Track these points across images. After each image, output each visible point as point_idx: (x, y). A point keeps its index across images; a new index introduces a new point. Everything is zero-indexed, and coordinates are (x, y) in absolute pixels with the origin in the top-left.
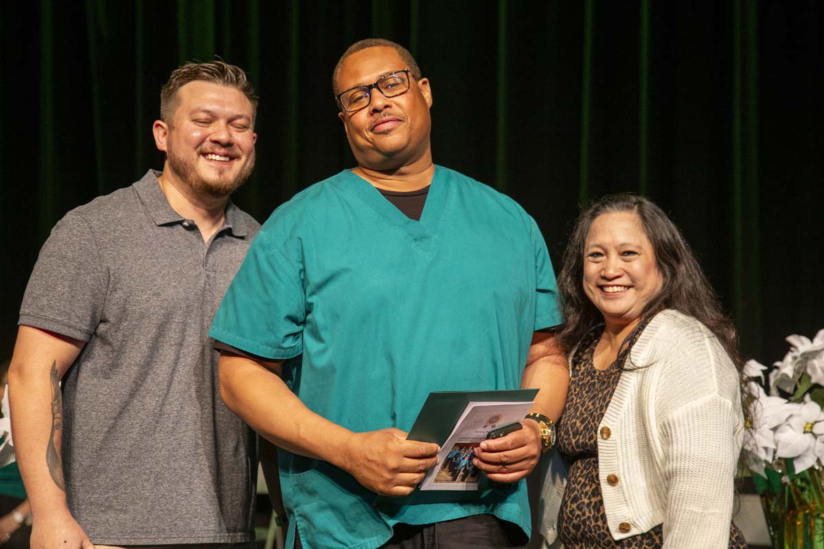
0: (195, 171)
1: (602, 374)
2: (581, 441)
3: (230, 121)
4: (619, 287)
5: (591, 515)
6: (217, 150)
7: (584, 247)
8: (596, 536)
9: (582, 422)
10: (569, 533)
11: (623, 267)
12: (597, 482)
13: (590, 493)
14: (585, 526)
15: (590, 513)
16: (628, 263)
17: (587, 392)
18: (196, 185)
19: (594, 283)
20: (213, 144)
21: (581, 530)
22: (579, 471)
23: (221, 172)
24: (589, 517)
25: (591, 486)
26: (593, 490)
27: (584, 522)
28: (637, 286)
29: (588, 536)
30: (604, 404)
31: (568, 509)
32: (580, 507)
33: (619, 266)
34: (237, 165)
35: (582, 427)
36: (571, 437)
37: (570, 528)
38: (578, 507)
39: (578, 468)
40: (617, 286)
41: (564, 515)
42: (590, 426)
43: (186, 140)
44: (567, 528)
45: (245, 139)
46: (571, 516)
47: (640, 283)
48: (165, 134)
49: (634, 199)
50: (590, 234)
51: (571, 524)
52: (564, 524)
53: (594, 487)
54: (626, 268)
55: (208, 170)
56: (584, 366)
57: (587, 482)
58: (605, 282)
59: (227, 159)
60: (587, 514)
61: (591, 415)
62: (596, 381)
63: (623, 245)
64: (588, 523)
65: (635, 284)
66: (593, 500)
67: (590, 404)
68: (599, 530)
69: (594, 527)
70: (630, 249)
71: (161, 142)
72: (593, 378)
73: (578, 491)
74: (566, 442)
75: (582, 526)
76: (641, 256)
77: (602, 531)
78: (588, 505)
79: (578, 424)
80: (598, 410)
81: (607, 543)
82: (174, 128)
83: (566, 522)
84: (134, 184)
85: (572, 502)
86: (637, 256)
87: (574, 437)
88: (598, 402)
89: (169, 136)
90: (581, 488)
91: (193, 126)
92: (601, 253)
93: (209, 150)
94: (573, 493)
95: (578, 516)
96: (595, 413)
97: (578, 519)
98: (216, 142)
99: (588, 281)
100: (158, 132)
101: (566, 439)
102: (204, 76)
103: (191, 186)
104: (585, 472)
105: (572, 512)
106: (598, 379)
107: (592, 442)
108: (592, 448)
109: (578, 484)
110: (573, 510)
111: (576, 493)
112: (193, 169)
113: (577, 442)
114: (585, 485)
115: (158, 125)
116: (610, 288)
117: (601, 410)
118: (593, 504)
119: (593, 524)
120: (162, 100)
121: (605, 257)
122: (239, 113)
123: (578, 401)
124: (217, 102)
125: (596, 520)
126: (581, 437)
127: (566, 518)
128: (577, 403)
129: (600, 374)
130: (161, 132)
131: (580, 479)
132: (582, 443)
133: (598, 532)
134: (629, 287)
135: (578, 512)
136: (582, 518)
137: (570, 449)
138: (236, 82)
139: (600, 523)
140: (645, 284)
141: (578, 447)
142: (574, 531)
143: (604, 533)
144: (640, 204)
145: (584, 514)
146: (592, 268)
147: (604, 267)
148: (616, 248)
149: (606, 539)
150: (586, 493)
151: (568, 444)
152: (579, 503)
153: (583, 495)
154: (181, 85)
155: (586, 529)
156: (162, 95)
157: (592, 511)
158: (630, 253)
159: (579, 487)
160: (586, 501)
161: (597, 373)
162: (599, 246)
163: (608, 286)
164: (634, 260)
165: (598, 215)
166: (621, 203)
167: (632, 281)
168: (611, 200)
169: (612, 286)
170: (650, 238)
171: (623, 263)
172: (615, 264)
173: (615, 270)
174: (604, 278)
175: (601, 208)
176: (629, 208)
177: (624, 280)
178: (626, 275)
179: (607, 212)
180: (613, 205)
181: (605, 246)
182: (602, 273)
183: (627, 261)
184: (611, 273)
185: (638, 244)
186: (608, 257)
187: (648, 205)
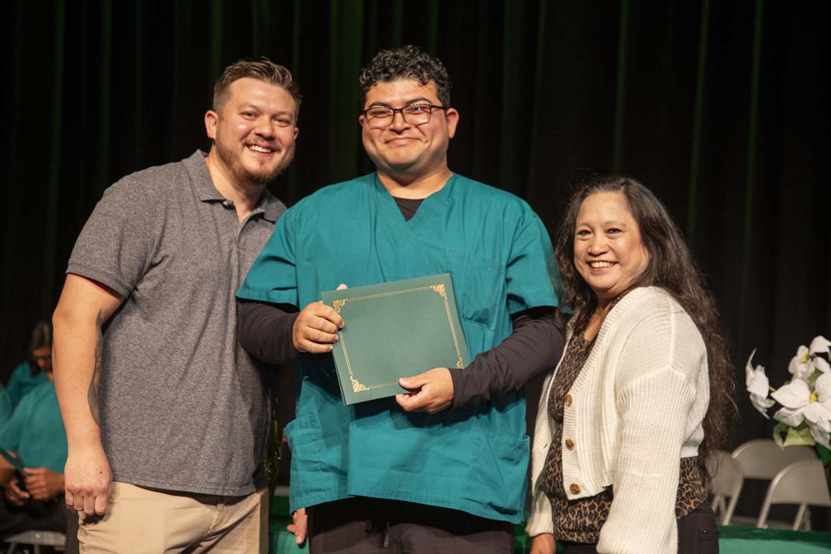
0: (239, 160)
1: (589, 344)
2: (561, 406)
3: (274, 117)
4: (605, 263)
6: (260, 142)
7: (575, 225)
11: (608, 244)
16: (611, 240)
18: (239, 173)
19: (583, 260)
20: (257, 137)
21: (553, 485)
23: (262, 163)
24: (558, 474)
28: (622, 262)
29: (557, 491)
33: (604, 243)
34: (277, 158)
38: (552, 464)
40: (603, 261)
43: (233, 131)
45: (286, 134)
47: (624, 260)
48: (216, 123)
49: (622, 180)
50: (579, 213)
54: (611, 245)
55: (251, 161)
56: (578, 336)
58: (592, 257)
59: (269, 151)
60: (557, 471)
62: (584, 350)
63: (608, 223)
65: (619, 260)
70: (615, 226)
71: (212, 131)
72: (581, 347)
76: (625, 234)
79: (562, 390)
82: (223, 119)
84: (184, 160)
86: (620, 233)
89: (219, 126)
90: (557, 447)
91: (240, 119)
92: (589, 231)
93: (253, 142)
97: (551, 476)
98: (259, 135)
99: (579, 257)
100: (210, 121)
102: (253, 74)
103: (234, 172)
109: (555, 444)
110: (549, 467)
111: (552, 451)
112: (237, 158)
115: (210, 115)
120: (215, 93)
121: (591, 235)
122: (283, 110)
123: (568, 368)
124: (263, 98)
130: (212, 121)
134: (614, 263)
138: (281, 82)
140: (629, 261)
144: (627, 184)
146: (581, 246)
147: (591, 244)
148: (601, 225)
152: (553, 460)
153: (557, 454)
154: (233, 80)
155: (555, 485)
156: (215, 88)
158: (615, 230)
160: (558, 459)
161: (586, 343)
162: (587, 224)
163: (595, 262)
164: (619, 237)
165: (587, 196)
166: (608, 185)
167: (617, 257)
168: (599, 182)
169: (598, 262)
170: (634, 216)
171: (608, 240)
172: (600, 241)
173: (601, 247)
174: (591, 254)
175: (590, 189)
176: (615, 188)
177: (610, 256)
178: (611, 251)
179: (596, 192)
180: (601, 186)
181: (592, 224)
182: (589, 250)
183: (612, 238)
184: (597, 249)
185: (624, 222)
186: (594, 235)
187: (635, 185)
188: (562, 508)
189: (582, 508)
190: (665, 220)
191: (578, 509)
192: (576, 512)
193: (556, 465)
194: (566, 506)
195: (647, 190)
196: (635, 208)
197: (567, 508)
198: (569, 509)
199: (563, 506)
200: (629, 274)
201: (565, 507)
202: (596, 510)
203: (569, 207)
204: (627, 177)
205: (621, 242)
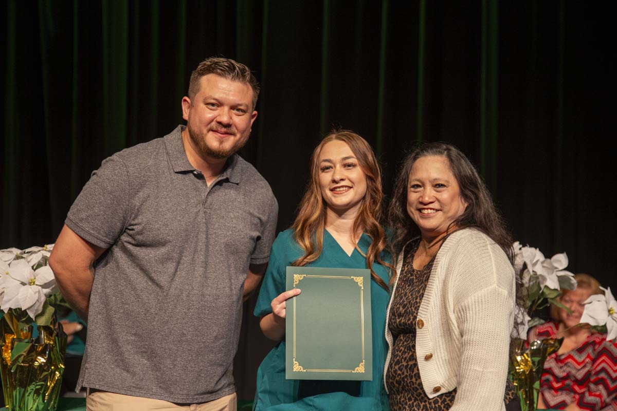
0: (204, 141)
1: (419, 273)
2: (403, 321)
3: (232, 108)
4: (432, 210)
5: (408, 374)
6: (219, 129)
7: (408, 181)
8: (412, 389)
9: (404, 307)
10: (394, 386)
11: (436, 196)
12: (413, 350)
13: (408, 358)
14: (404, 382)
15: (407, 373)
16: (440, 193)
17: (409, 286)
18: (204, 149)
19: (414, 206)
20: (218, 124)
21: (402, 384)
22: (402, 342)
23: (221, 143)
24: (406, 376)
25: (409, 353)
26: (410, 356)
27: (403, 379)
28: (444, 210)
29: (406, 389)
30: (419, 295)
31: (393, 369)
32: (401, 368)
33: (432, 195)
34: (233, 140)
35: (403, 311)
36: (397, 317)
37: (395, 383)
38: (399, 368)
39: (401, 340)
40: (431, 209)
41: (390, 373)
42: (408, 311)
44: (392, 383)
46: (394, 374)
47: (446, 208)
48: (189, 107)
49: (445, 147)
50: (412, 171)
51: (395, 380)
52: (391, 380)
53: (411, 354)
54: (438, 197)
56: (407, 267)
57: (406, 350)
58: (422, 206)
60: (405, 373)
61: (410, 302)
62: (415, 277)
63: (435, 179)
64: (406, 380)
65: (442, 209)
66: (411, 363)
67: (410, 295)
68: (413, 385)
69: (410, 382)
70: (441, 182)
71: (186, 113)
72: (412, 275)
73: (400, 356)
74: (393, 321)
75: (402, 382)
76: (450, 188)
77: (415, 385)
78: (407, 367)
79: (401, 309)
80: (414, 299)
81: (418, 394)
82: (193, 107)
83: (391, 379)
85: (395, 365)
86: (445, 188)
87: (399, 318)
88: (414, 294)
89: (190, 111)
90: (402, 355)
92: (420, 185)
94: (396, 358)
95: (399, 374)
96: (412, 301)
97: (399, 377)
98: (220, 123)
99: (411, 205)
100: (185, 105)
101: (393, 319)
102: (217, 72)
103: (200, 149)
104: (405, 343)
105: (395, 371)
106: (416, 277)
107: (410, 322)
108: (409, 326)
109: (400, 352)
110: (396, 370)
111: (398, 358)
112: (203, 139)
113: (400, 322)
114: (404, 352)
115: (185, 100)
116: (426, 210)
117: (416, 299)
118: (409, 366)
119: (409, 381)
121: (422, 188)
122: (240, 102)
123: (403, 291)
125: (411, 378)
126: (403, 318)
127: (391, 376)
128: (401, 294)
129: (417, 272)
130: (187, 105)
131: (401, 348)
132: (403, 323)
133: (412, 386)
134: (437, 210)
135: (399, 372)
136: (402, 376)
137: (395, 326)
139: (414, 380)
140: (450, 209)
141: (400, 325)
142: (397, 385)
143: (416, 388)
144: (448, 150)
145: (403, 373)
146: (413, 196)
147: (422, 195)
148: (430, 181)
149: (418, 391)
150: (406, 358)
151: (394, 323)
152: (400, 365)
153: (403, 360)
154: (202, 75)
155: (405, 384)
157: (409, 371)
158: (442, 185)
159: (400, 354)
160: (405, 364)
161: (415, 272)
162: (418, 180)
163: (424, 209)
164: (444, 190)
165: (418, 158)
166: (435, 150)
167: (442, 207)
168: (428, 147)
169: (427, 209)
170: (455, 175)
171: (435, 192)
172: (429, 193)
173: (430, 198)
174: (421, 203)
175: (421, 153)
176: (441, 153)
177: (436, 205)
178: (437, 202)
179: (425, 156)
180: (429, 151)
181: (423, 180)
182: (421, 200)
183: (439, 192)
184: (427, 199)
185: (447, 179)
186: (424, 188)
187: (454, 151)
188: (408, 403)
189: (427, 403)
190: (476, 178)
191: (423, 403)
192: (422, 406)
193: (404, 368)
194: (413, 401)
195: (463, 155)
196: (456, 168)
197: (413, 403)
198: (415, 404)
199: (409, 401)
200: (450, 219)
201: (411, 403)
202: (439, 404)
203: (403, 166)
204: (447, 144)
205: (445, 195)
